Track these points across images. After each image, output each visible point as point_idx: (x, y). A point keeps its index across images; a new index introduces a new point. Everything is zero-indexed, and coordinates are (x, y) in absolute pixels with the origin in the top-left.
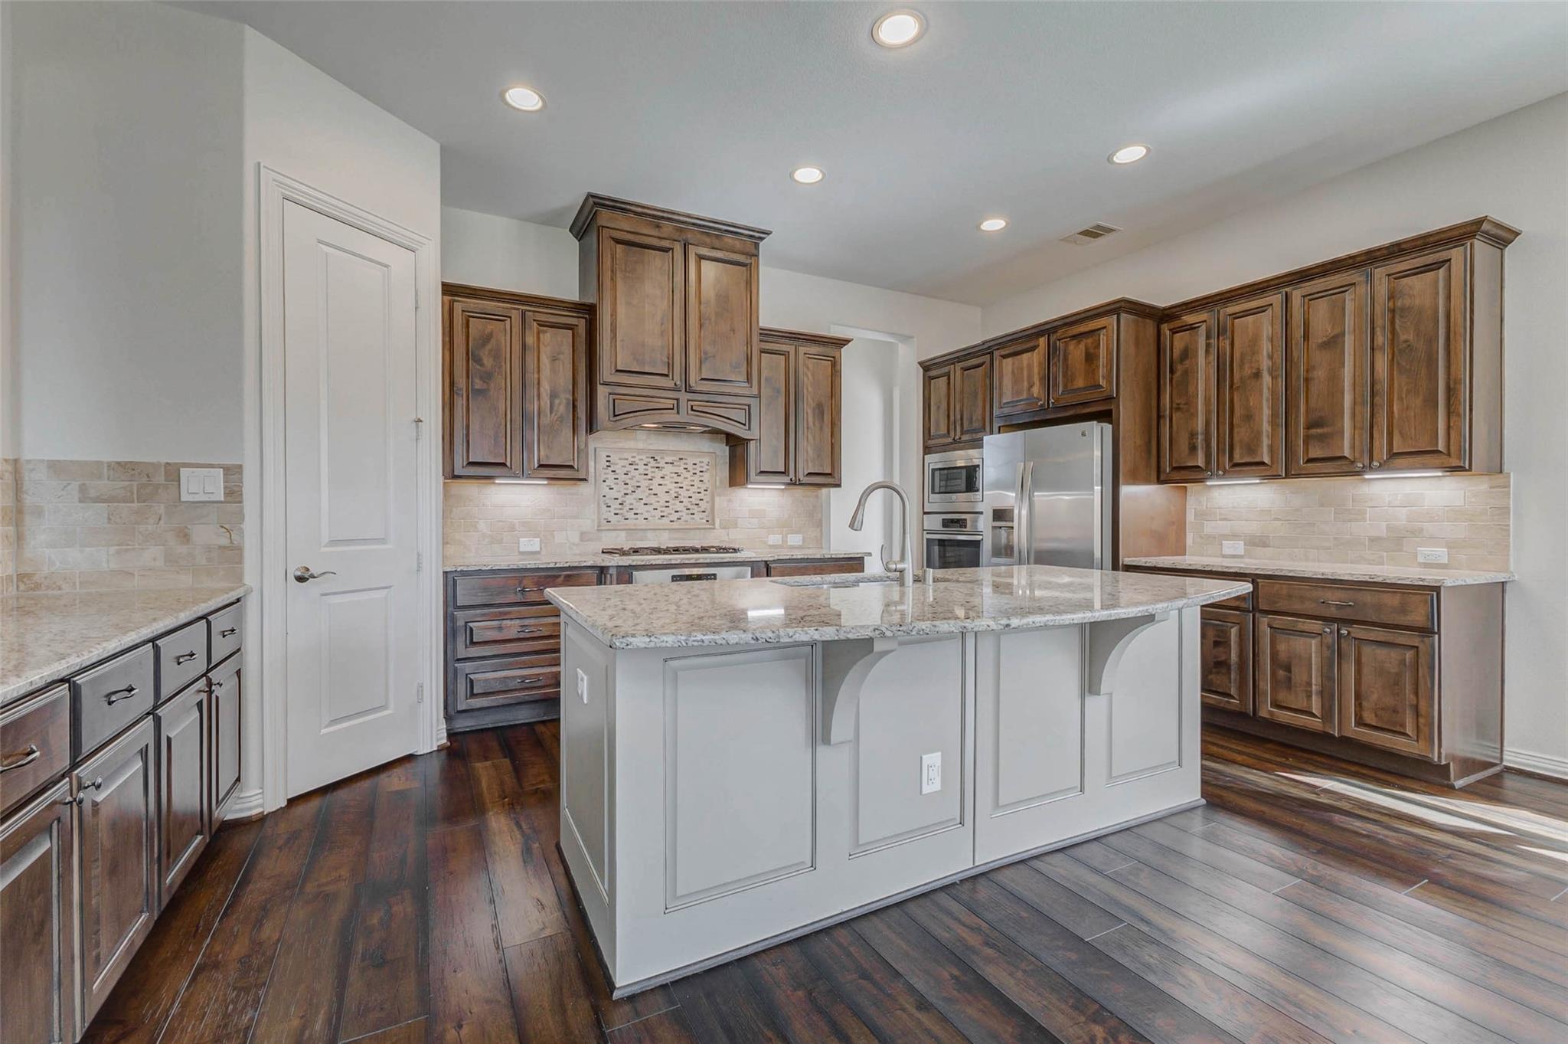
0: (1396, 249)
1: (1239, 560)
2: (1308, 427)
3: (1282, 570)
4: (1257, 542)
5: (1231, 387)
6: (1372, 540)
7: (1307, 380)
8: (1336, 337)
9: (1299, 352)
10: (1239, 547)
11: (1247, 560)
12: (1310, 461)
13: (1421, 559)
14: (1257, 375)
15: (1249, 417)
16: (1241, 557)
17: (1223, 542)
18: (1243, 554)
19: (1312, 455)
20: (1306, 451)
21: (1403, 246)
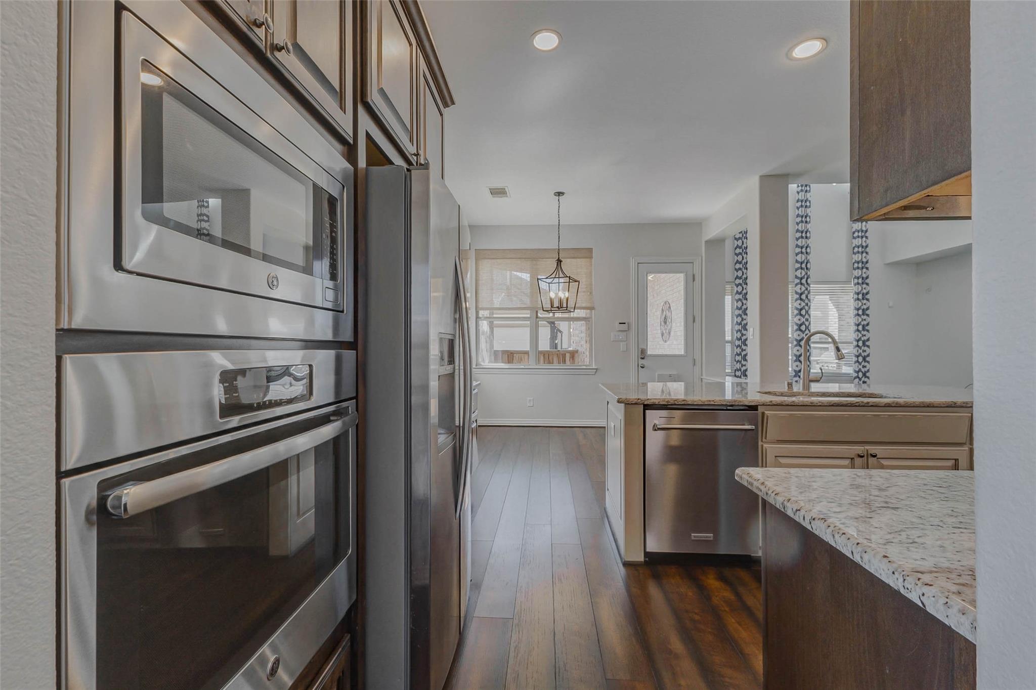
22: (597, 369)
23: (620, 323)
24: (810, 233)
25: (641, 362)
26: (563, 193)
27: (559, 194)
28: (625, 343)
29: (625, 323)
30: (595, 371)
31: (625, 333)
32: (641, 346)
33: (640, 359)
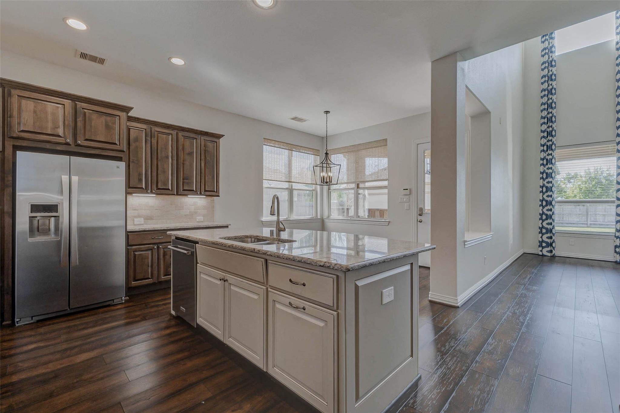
0: (206, 133)
1: (142, 226)
2: (183, 179)
3: (158, 228)
4: (148, 218)
5: (157, 158)
6: (185, 215)
7: (183, 164)
8: (191, 152)
9: (181, 154)
10: (142, 220)
11: (145, 226)
12: (184, 190)
13: (197, 220)
14: (167, 157)
15: (164, 172)
16: (143, 224)
17: (135, 219)
18: (143, 223)
19: (185, 189)
20: (183, 187)
21: (208, 134)
22: (389, 222)
23: (404, 189)
24: (555, 118)
25: (420, 218)
26: (329, 112)
27: (327, 112)
28: (408, 204)
29: (407, 189)
30: (388, 223)
31: (408, 197)
32: (420, 206)
33: (418, 216)
